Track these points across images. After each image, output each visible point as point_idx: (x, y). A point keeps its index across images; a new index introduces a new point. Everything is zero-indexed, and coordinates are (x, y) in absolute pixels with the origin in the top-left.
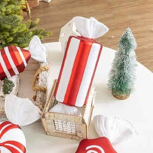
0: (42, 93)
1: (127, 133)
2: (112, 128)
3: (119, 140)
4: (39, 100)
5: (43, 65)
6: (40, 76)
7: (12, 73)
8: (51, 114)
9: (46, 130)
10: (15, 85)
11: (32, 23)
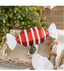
4: (52, 60)
5: (55, 41)
6: (53, 46)
7: (37, 43)
10: (37, 50)
11: (41, 19)
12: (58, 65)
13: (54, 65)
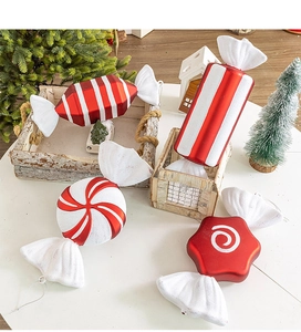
0: (152, 147)
1: (273, 215)
2: (250, 207)
3: (260, 225)
4: (147, 154)
5: (153, 109)
6: (149, 123)
8: (168, 173)
9: (153, 199)
10: (110, 133)
11: (119, 62)
12: (162, 164)
13: (153, 166)
